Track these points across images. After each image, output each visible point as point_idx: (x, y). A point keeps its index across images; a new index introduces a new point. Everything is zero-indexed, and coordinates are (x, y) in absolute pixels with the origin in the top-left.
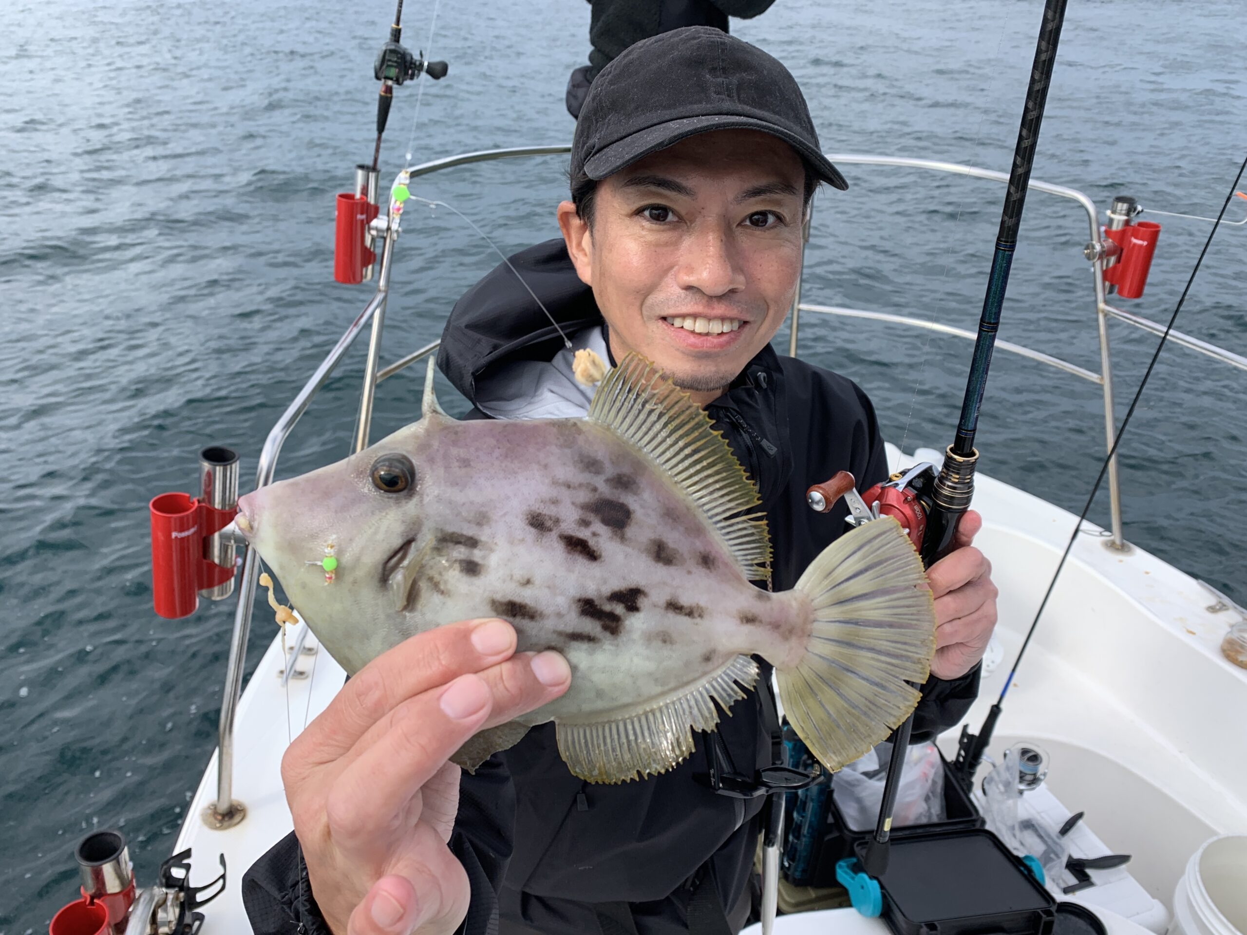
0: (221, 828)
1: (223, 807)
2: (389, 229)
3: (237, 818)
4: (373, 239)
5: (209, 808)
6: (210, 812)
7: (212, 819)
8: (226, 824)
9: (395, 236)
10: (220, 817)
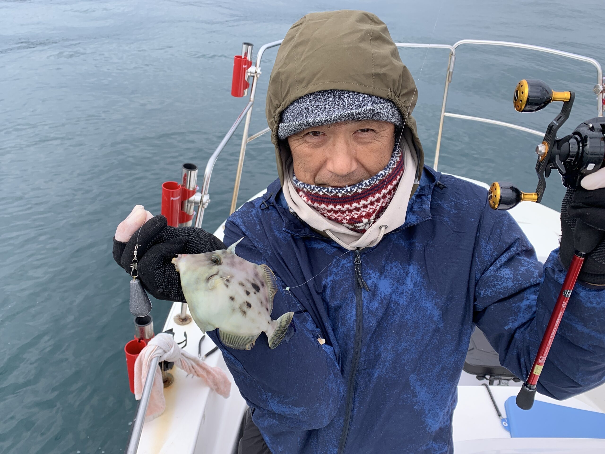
0: (182, 325)
1: (183, 316)
2: (256, 72)
3: (188, 321)
4: (249, 77)
5: (177, 316)
6: (177, 318)
7: (178, 321)
8: (184, 323)
9: (259, 76)
10: (181, 320)
